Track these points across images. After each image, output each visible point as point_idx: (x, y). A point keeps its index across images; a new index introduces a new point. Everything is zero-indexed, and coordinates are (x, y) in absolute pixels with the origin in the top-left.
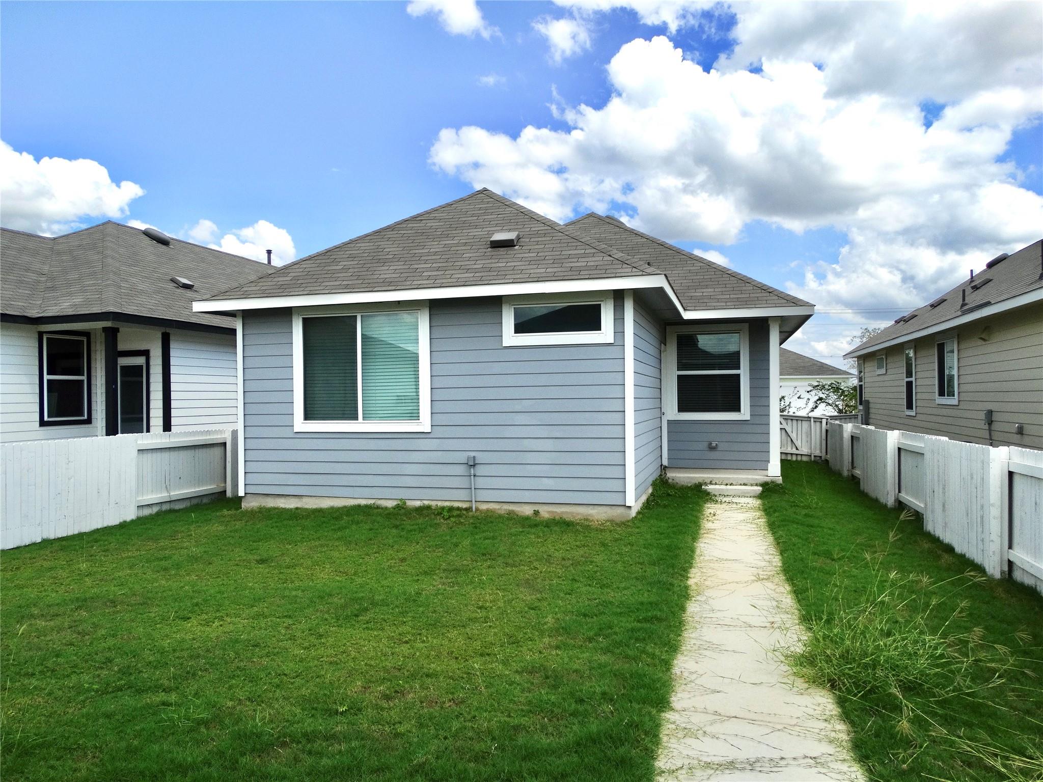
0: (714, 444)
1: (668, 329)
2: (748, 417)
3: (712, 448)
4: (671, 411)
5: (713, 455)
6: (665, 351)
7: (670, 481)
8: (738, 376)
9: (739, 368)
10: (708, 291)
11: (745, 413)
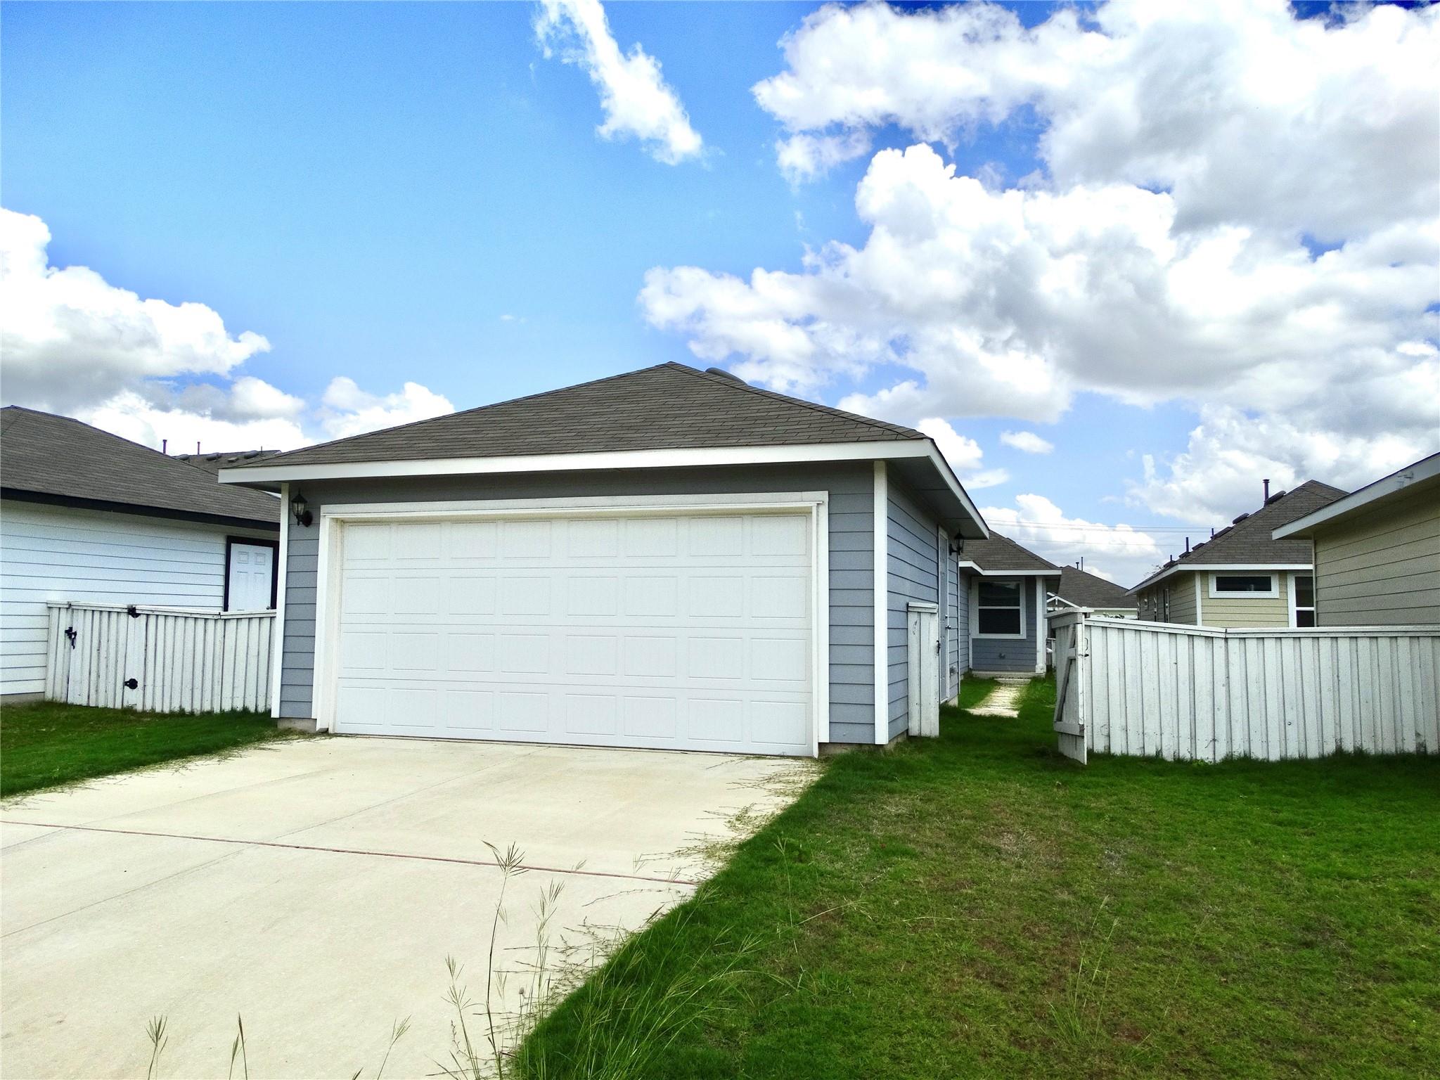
0: (1003, 655)
1: (973, 578)
2: (1025, 637)
3: (1002, 657)
4: (975, 633)
5: (1001, 662)
6: (971, 593)
7: (974, 676)
8: (1018, 610)
9: (1019, 605)
10: (999, 557)
11: (1023, 635)
